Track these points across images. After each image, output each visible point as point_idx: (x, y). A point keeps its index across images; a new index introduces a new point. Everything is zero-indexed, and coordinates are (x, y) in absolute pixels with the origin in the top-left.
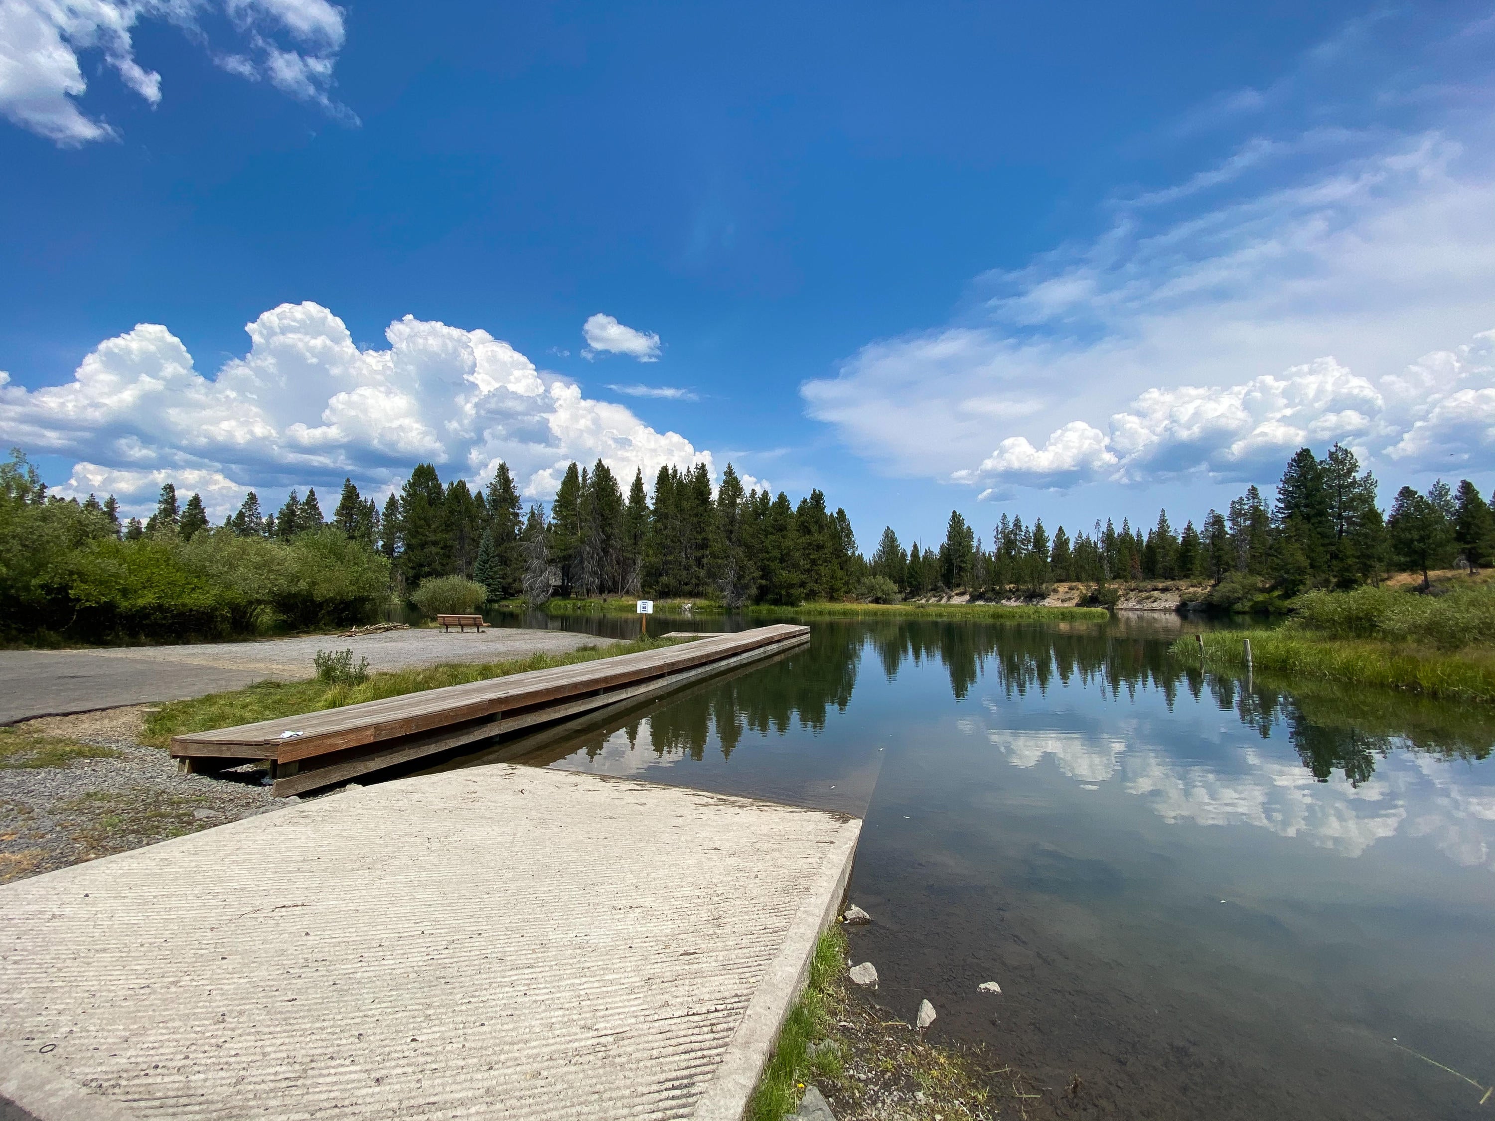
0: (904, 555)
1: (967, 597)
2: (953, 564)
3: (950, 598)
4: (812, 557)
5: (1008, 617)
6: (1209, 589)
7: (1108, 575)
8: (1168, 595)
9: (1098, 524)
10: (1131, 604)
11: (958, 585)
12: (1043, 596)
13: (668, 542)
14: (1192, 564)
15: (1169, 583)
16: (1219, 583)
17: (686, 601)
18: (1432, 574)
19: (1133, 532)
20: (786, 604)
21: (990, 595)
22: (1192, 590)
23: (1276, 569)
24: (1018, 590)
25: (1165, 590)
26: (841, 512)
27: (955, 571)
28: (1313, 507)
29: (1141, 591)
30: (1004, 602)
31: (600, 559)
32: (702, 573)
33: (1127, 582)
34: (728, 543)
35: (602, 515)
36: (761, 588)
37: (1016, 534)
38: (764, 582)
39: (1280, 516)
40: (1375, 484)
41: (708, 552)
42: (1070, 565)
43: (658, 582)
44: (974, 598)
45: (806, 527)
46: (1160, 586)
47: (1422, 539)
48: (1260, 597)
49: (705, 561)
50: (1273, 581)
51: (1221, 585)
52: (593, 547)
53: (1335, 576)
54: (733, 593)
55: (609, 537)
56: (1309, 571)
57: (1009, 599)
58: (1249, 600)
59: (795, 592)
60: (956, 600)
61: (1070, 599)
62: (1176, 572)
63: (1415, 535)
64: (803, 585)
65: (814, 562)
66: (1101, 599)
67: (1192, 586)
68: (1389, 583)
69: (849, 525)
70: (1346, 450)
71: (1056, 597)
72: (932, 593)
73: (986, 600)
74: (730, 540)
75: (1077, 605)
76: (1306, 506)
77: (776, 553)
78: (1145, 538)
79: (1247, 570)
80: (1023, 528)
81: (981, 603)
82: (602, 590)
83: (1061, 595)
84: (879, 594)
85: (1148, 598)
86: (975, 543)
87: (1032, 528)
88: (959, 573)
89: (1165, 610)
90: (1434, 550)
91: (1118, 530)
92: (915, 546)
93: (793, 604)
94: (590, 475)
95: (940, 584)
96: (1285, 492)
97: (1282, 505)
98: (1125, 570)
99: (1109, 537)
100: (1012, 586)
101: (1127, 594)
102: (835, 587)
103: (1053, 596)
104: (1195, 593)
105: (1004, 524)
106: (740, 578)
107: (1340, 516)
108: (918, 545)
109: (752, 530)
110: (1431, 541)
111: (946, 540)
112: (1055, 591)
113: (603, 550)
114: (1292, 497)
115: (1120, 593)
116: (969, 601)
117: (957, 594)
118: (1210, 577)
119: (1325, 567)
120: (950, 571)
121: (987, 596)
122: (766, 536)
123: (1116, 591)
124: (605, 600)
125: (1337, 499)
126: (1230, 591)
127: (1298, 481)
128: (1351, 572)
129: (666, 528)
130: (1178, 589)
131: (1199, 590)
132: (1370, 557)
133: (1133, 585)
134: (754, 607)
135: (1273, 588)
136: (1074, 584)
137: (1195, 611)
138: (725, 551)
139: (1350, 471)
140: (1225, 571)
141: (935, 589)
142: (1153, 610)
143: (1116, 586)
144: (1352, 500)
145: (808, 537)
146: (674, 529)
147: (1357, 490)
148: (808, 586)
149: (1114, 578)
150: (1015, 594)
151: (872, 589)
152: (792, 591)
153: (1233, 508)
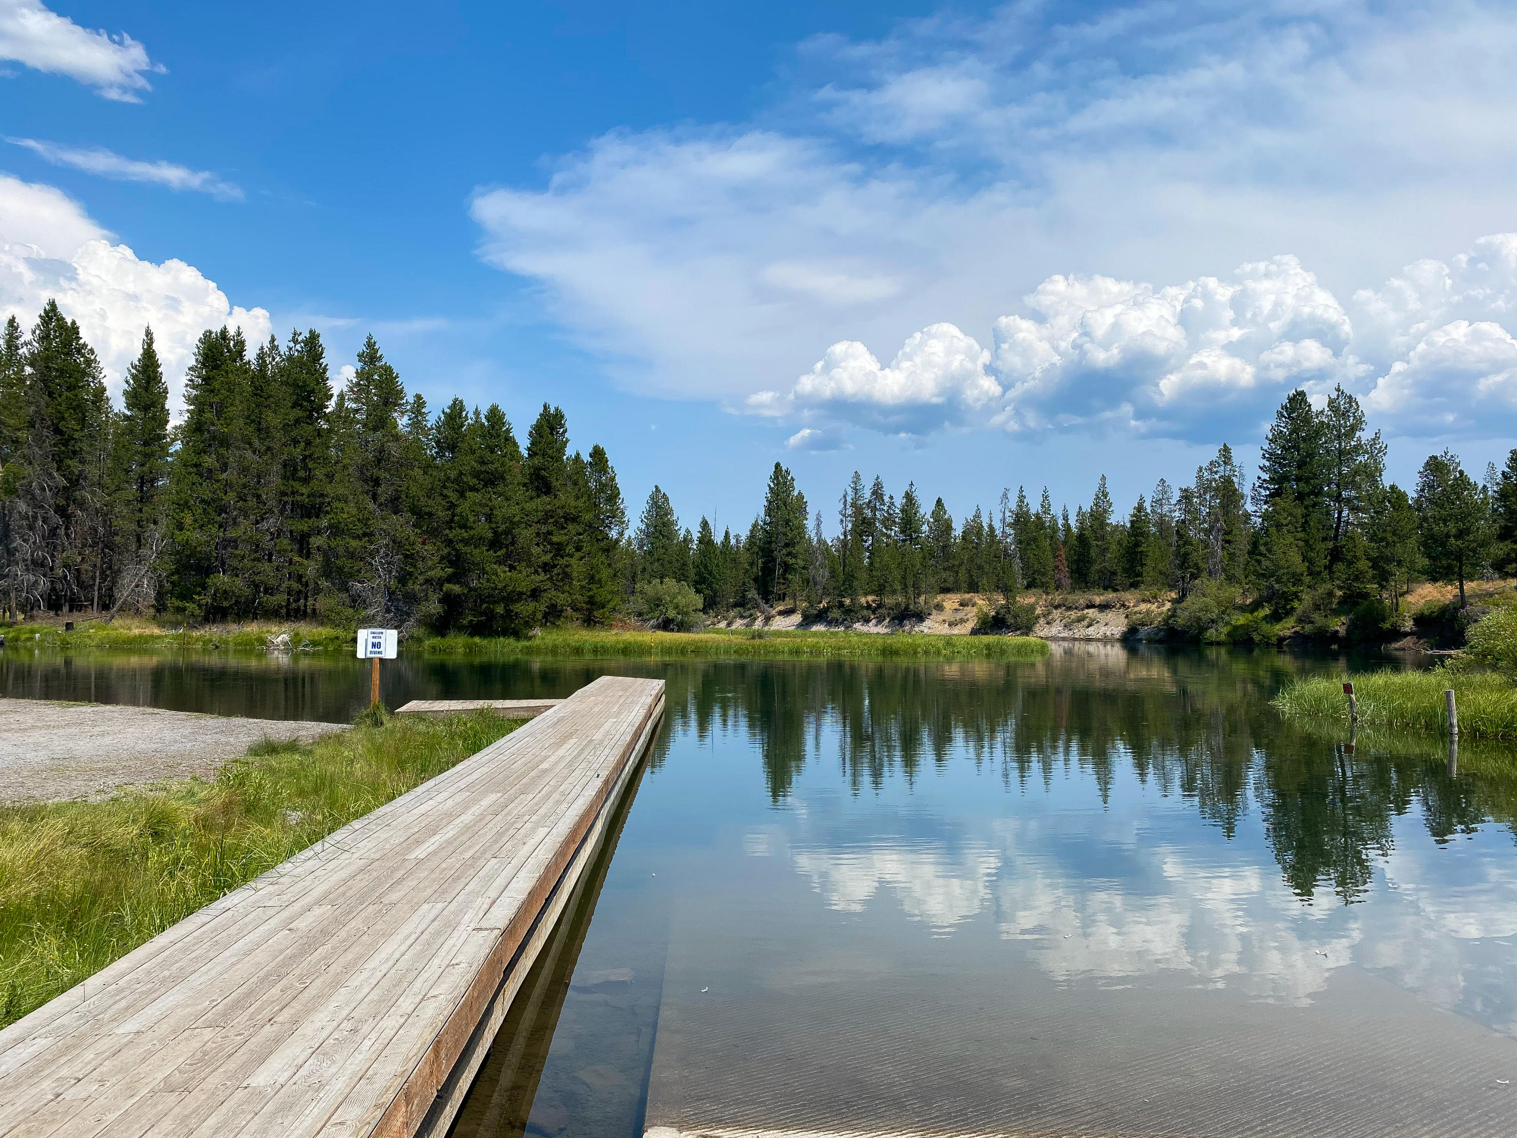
0: (687, 540)
1: (797, 618)
2: (774, 560)
3: (768, 619)
4: (555, 539)
5: (906, 653)
6: (1168, 605)
7: (1021, 582)
8: (1110, 615)
9: (1005, 496)
10: (1056, 629)
11: (782, 598)
12: (920, 617)
13: (231, 498)
14: (1143, 565)
15: (1110, 596)
16: (1184, 595)
17: (274, 629)
18: (1469, 586)
19: (1056, 510)
20: (505, 633)
21: (835, 614)
22: (1143, 607)
23: (1263, 575)
24: (880, 606)
25: (1104, 607)
26: (598, 454)
27: (778, 571)
28: (1307, 481)
29: (1069, 608)
30: (857, 626)
31: (53, 532)
32: (311, 568)
33: (1047, 594)
34: (371, 506)
35: (57, 431)
36: (448, 600)
37: (874, 510)
38: (456, 588)
39: (1264, 493)
40: (1383, 451)
41: (324, 523)
42: (960, 565)
43: (204, 587)
44: (808, 620)
45: (543, 478)
46: (1098, 600)
47: (1460, 535)
48: (1240, 619)
49: (316, 541)
50: (1256, 595)
51: (1189, 599)
52: (34, 501)
53: (1340, 588)
54: (388, 611)
55: (75, 482)
56: (1307, 579)
57: (867, 621)
58: (1227, 624)
59: (524, 608)
60: (781, 624)
61: (963, 621)
62: (1119, 579)
63: (1452, 528)
64: (535, 594)
65: (559, 550)
66: (1010, 620)
67: (1143, 601)
68: (1409, 598)
69: (613, 479)
70: (1350, 397)
71: (941, 618)
72: (737, 610)
73: (829, 623)
74: (375, 497)
75: (974, 632)
76: (1298, 479)
77: (483, 529)
78: (1073, 522)
79: (1223, 577)
80: (886, 499)
81: (819, 628)
82: (54, 604)
83: (948, 614)
84: (671, 614)
85: (1080, 620)
86: (810, 524)
87: (899, 501)
88: (783, 576)
89: (1105, 640)
90: (1474, 551)
91: (1034, 507)
92: (705, 524)
93: (516, 634)
94: (27, 337)
95: (752, 594)
96: (1271, 456)
97: (1266, 477)
98: (1044, 574)
99: (1021, 520)
100: (870, 598)
101: (1049, 614)
102: (598, 599)
103: (935, 616)
104: (1148, 612)
105: (856, 490)
106: (403, 579)
107: (1338, 498)
108: (711, 524)
109: (428, 480)
110: (1471, 537)
111: (762, 514)
112: (939, 607)
113: (61, 511)
114: (1280, 463)
115: (1038, 611)
116: (800, 625)
117: (781, 613)
118: (1172, 587)
119: (1325, 574)
120: (768, 570)
121: (831, 615)
122: (462, 495)
123: (1032, 608)
124: (69, 626)
125: (1336, 471)
126: (1201, 610)
127: (1288, 441)
128: (1363, 582)
129: (224, 467)
130: (1123, 605)
131: (1154, 607)
132: (1389, 560)
133: (1058, 598)
134: (436, 641)
135: (1256, 605)
136: (967, 596)
137: (1150, 641)
138: (365, 522)
139: (1353, 429)
140: (1194, 577)
141: (741, 603)
142: (1089, 640)
143: (1033, 600)
144: (1356, 472)
145: (546, 499)
146: (244, 470)
147: (1360, 458)
148: (546, 597)
149: (1029, 587)
150: (875, 612)
151: (657, 603)
152: (518, 607)
153: (1200, 477)
